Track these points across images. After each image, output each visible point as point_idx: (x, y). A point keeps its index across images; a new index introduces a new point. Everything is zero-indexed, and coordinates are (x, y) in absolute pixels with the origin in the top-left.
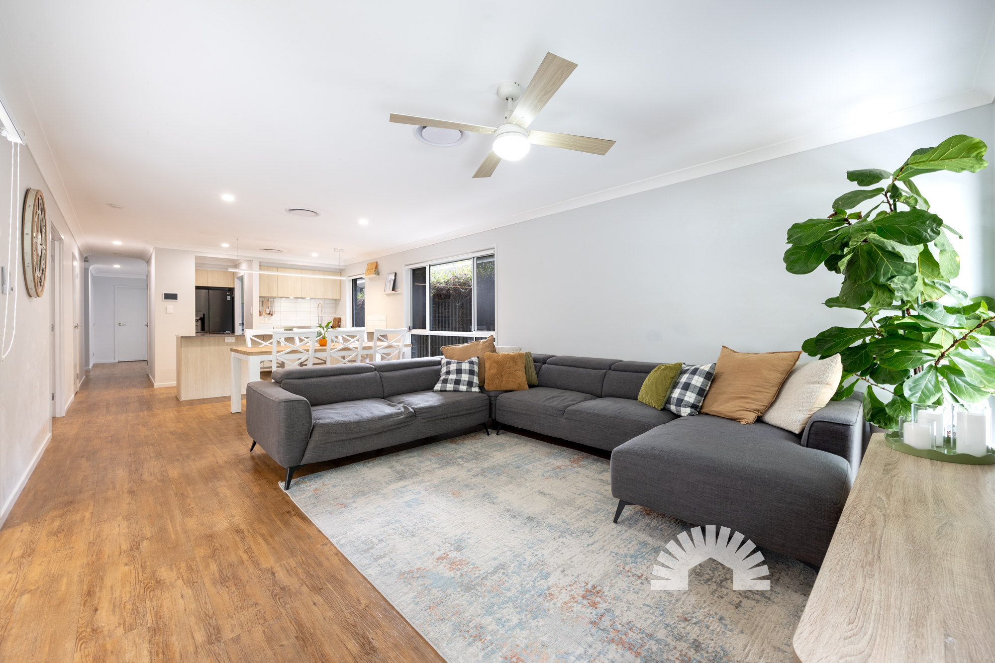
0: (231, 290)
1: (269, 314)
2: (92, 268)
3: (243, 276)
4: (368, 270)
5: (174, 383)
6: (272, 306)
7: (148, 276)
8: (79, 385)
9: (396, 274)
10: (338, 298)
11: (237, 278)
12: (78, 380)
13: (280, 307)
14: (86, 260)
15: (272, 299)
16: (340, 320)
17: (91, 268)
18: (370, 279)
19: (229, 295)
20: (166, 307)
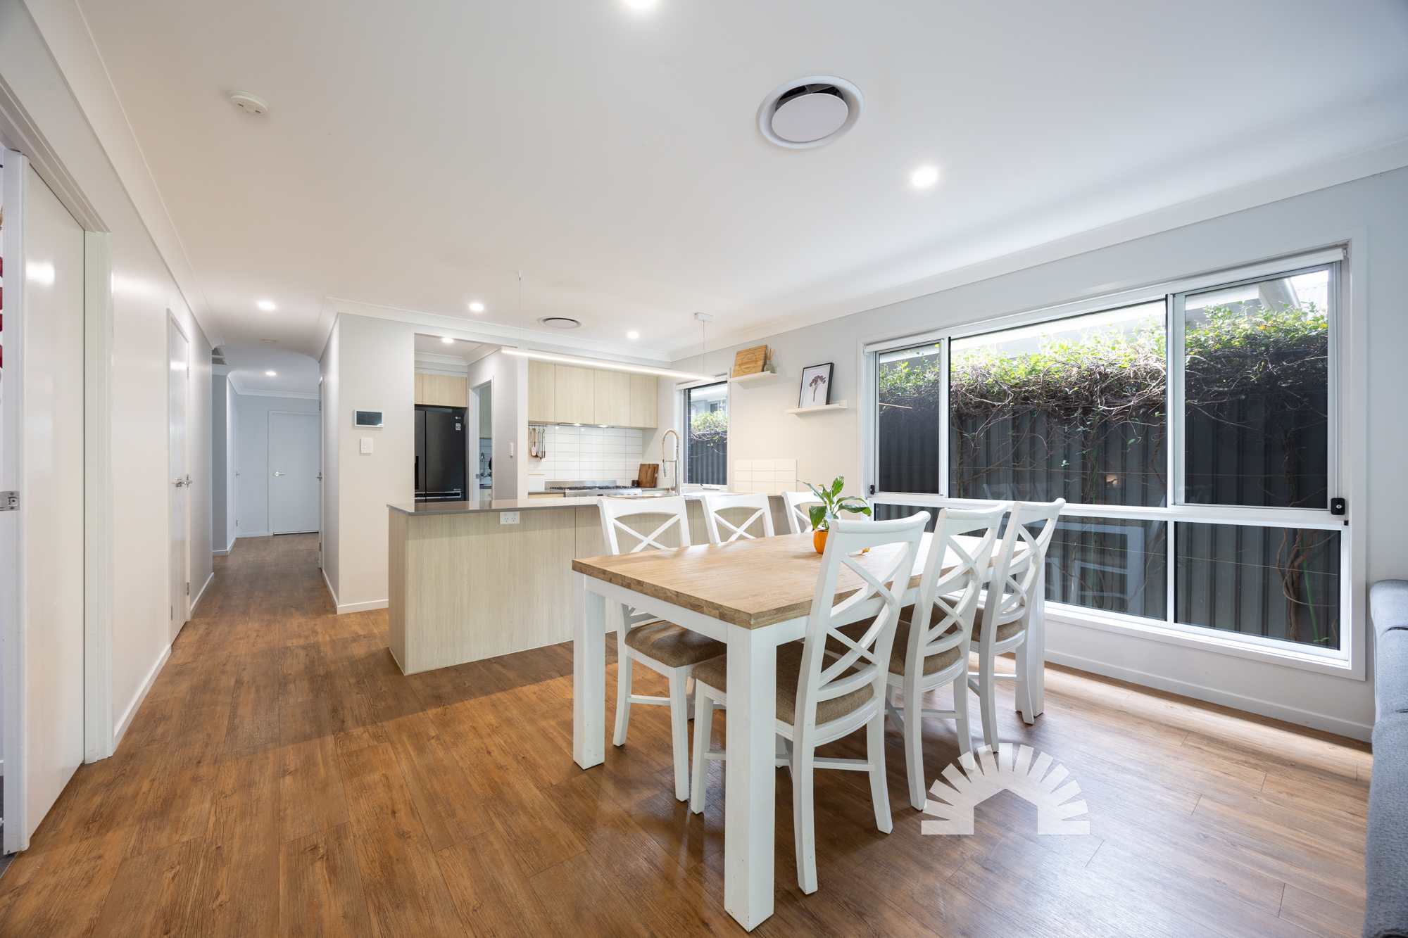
0: (459, 413)
1: (537, 456)
2: (231, 376)
3: (490, 382)
4: (740, 365)
5: (383, 601)
6: (541, 442)
7: (322, 388)
8: (191, 606)
9: (832, 365)
10: (653, 427)
11: (474, 389)
12: (188, 598)
13: (555, 441)
14: (217, 357)
15: (541, 428)
16: (655, 468)
17: (229, 376)
18: (741, 383)
19: (458, 421)
20: (361, 440)
